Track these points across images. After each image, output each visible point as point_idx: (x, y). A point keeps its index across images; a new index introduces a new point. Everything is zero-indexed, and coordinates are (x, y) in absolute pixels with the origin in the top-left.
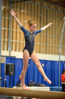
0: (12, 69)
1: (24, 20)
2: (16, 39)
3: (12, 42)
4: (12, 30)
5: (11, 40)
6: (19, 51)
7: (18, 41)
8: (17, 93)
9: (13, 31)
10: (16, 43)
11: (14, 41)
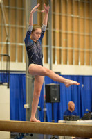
0: (55, 92)
1: (72, 13)
2: (60, 45)
3: (54, 49)
4: (52, 30)
5: (53, 47)
6: (66, 63)
7: (63, 48)
8: (67, 130)
9: (54, 32)
10: (60, 50)
11: (57, 47)
